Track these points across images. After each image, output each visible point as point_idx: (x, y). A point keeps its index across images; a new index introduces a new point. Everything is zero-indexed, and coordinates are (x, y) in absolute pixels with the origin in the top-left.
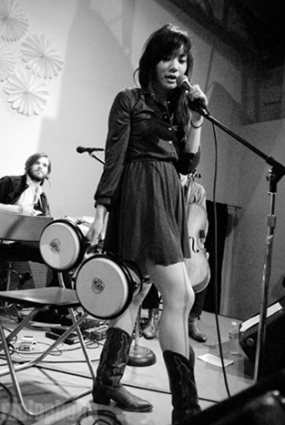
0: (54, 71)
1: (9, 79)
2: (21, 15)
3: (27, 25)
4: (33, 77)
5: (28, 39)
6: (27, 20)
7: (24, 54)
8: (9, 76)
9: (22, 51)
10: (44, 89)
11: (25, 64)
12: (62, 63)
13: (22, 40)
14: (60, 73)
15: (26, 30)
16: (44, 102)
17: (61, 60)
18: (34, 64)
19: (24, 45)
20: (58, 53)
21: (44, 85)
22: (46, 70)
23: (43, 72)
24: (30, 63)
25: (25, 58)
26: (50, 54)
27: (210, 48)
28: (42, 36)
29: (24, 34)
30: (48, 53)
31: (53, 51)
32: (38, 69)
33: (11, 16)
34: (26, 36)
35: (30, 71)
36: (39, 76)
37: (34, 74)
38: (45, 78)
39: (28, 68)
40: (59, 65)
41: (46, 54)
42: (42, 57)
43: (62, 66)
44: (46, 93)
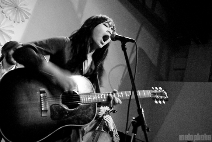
0: (22, 18)
4: (5, 19)
7: (2, 2)
10: (12, 29)
11: (2, 9)
12: (29, 14)
14: (27, 21)
17: (30, 12)
18: (9, 11)
20: (28, 7)
21: (12, 26)
22: (16, 16)
23: (14, 17)
24: (5, 9)
25: (2, 5)
26: (21, 7)
27: (139, 25)
31: (25, 5)
32: (11, 15)
35: (4, 15)
36: (10, 20)
37: (7, 17)
38: (15, 22)
39: (3, 13)
40: (27, 15)
41: (19, 6)
42: (16, 7)
43: (29, 16)
44: (12, 32)
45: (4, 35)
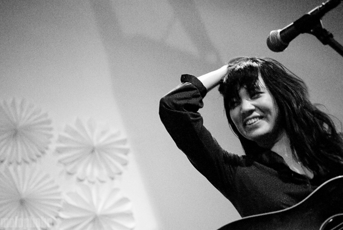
0: (119, 159)
1: (62, 215)
2: (34, 114)
3: (49, 122)
5: (61, 139)
6: (46, 115)
7: (65, 164)
8: (60, 210)
9: (60, 161)
10: (118, 196)
11: (74, 178)
12: (124, 141)
13: (53, 146)
14: (130, 157)
15: (51, 129)
16: (129, 215)
17: (123, 136)
18: (88, 169)
19: (59, 151)
20: (112, 131)
21: (116, 190)
23: (105, 172)
24: (79, 172)
25: (69, 168)
26: (101, 141)
28: (79, 123)
29: (51, 136)
30: (97, 140)
31: (103, 133)
32: (96, 172)
33: (21, 124)
34: (56, 137)
35: (86, 182)
36: (102, 182)
37: (93, 183)
38: (112, 179)
39: (80, 180)
40: (122, 146)
41: (95, 144)
42: (93, 151)
43: (127, 146)
44: (124, 200)
45: (115, 220)
